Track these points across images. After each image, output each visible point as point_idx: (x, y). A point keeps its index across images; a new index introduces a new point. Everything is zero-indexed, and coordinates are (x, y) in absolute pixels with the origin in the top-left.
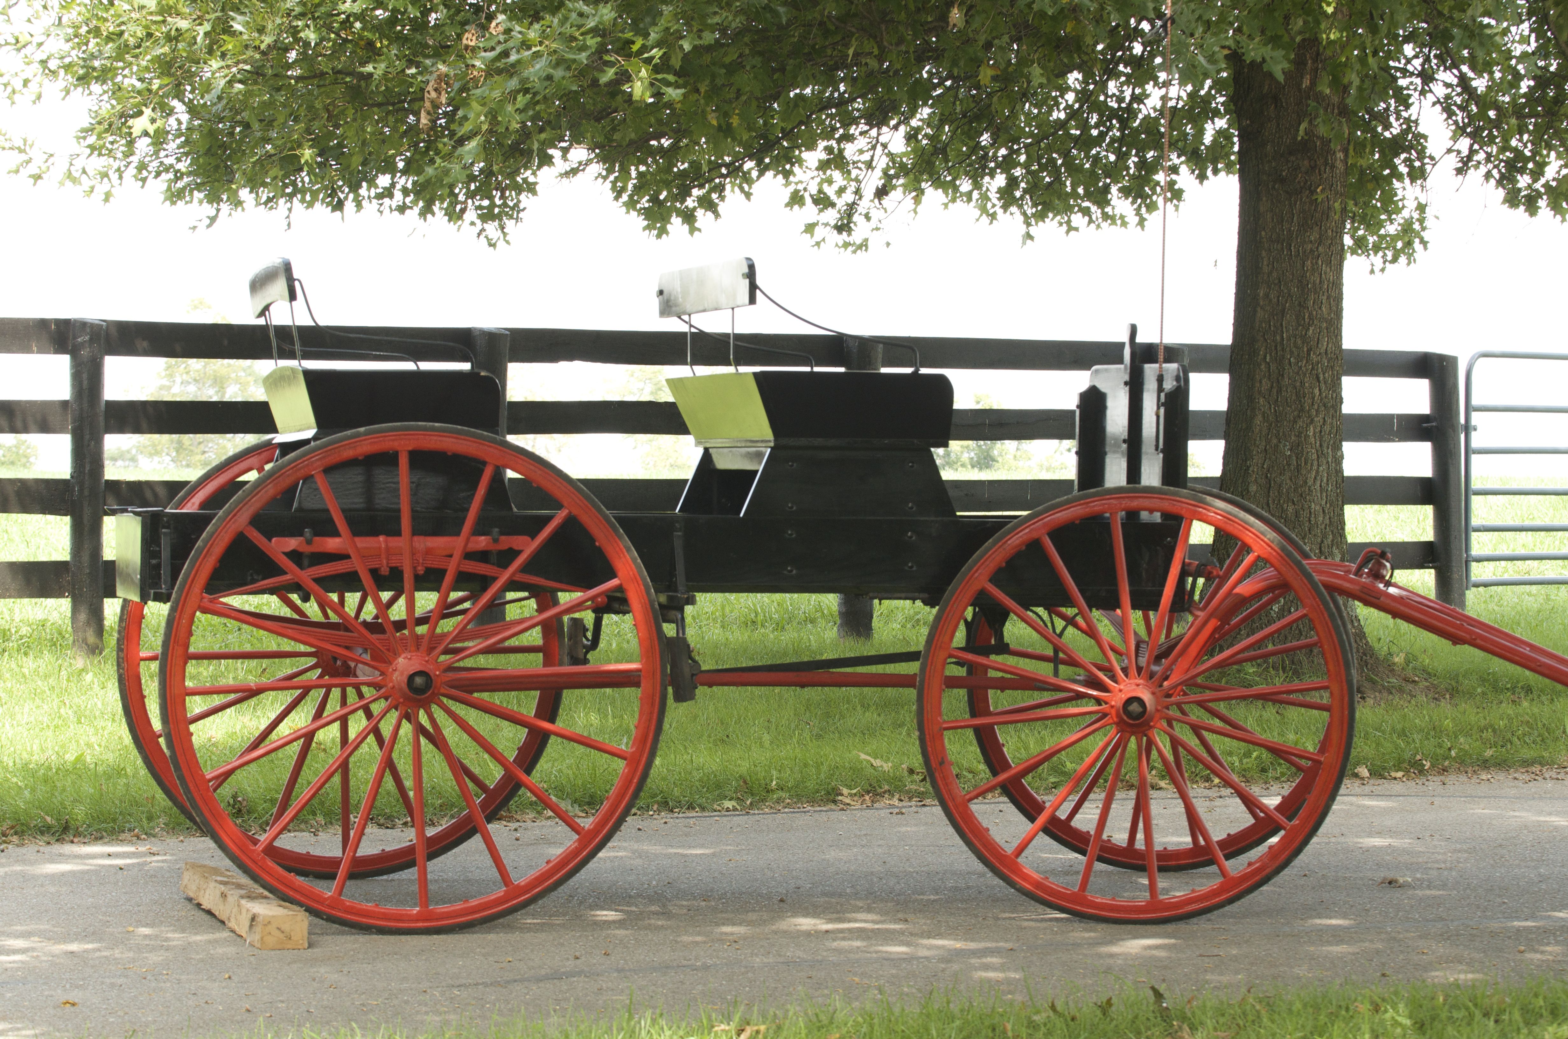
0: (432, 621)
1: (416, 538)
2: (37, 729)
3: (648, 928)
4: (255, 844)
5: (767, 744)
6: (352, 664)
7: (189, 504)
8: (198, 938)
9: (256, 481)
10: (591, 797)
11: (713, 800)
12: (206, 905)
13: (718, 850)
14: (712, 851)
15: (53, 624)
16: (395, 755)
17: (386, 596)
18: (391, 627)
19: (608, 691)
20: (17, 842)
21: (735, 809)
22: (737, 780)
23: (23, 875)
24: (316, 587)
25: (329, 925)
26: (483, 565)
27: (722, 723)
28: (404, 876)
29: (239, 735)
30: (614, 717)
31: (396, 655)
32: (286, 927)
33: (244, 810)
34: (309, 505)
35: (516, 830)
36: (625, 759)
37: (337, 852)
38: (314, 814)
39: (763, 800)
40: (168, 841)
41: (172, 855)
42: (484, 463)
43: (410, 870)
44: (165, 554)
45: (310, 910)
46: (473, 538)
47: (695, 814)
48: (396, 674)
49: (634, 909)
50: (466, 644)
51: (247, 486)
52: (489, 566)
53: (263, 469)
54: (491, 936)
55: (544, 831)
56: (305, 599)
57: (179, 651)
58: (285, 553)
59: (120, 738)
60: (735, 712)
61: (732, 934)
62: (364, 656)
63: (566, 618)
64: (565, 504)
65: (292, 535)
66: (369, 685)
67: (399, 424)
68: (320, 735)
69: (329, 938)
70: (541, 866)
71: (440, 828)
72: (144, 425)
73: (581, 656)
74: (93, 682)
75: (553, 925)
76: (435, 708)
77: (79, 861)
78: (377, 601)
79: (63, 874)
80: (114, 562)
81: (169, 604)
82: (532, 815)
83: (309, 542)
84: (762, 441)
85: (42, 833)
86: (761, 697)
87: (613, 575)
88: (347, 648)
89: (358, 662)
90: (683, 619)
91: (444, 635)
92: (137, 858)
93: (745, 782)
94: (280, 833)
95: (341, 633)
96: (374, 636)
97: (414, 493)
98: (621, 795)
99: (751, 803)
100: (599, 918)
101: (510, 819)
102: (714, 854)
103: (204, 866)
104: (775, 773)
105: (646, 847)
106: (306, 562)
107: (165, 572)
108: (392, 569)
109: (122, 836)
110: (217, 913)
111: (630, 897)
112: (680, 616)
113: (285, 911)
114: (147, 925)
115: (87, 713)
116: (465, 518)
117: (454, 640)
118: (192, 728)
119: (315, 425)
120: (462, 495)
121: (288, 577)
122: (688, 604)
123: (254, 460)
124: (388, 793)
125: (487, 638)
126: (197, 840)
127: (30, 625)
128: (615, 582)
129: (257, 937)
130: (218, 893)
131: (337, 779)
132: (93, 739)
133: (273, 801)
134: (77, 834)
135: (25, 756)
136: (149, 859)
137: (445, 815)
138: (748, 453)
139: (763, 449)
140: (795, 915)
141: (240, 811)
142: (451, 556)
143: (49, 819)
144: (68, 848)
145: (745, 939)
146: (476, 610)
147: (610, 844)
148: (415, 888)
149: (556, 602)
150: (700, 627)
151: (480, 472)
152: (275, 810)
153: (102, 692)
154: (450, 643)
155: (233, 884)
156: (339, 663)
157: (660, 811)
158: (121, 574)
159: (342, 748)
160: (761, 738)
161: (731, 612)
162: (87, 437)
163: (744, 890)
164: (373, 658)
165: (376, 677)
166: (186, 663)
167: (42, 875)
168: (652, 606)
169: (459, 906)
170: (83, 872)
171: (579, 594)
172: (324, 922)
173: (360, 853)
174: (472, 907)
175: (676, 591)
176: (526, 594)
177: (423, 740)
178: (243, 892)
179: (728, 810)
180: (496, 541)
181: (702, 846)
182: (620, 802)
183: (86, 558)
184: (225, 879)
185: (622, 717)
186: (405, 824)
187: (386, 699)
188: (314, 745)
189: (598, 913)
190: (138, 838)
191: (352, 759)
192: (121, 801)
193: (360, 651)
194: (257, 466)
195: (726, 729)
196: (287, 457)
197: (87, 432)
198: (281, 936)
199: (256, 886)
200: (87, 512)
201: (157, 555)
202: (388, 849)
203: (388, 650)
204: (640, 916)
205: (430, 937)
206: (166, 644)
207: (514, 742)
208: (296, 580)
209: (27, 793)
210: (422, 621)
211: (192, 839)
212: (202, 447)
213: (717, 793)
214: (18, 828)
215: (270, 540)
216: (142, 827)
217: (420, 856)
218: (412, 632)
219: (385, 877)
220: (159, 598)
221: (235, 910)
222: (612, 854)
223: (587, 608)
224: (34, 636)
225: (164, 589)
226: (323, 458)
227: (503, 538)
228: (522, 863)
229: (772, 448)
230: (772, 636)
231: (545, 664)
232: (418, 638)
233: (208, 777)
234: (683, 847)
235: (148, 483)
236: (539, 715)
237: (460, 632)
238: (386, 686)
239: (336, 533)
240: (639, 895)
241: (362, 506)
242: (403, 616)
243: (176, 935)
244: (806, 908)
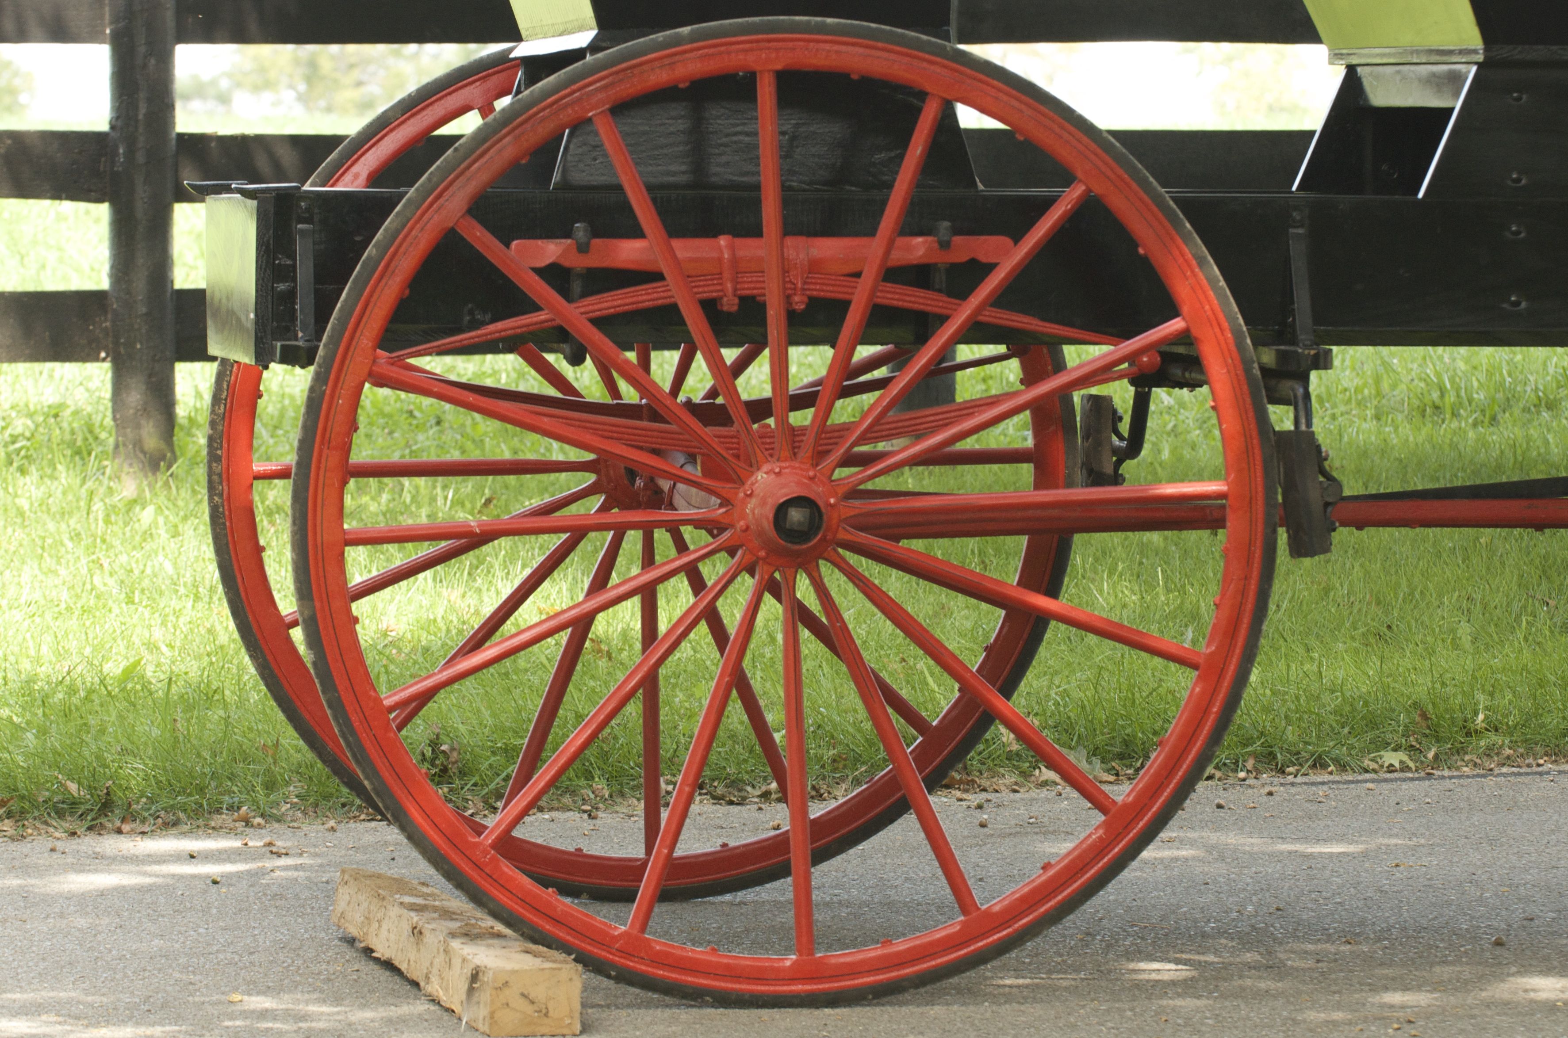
0: (822, 401)
1: (790, 241)
2: (48, 616)
3: (1240, 994)
4: (479, 834)
5: (1466, 640)
6: (665, 485)
7: (348, 177)
8: (368, 1014)
9: (479, 130)
10: (1126, 743)
11: (1362, 750)
12: (382, 952)
13: (1373, 846)
14: (1360, 848)
15: (76, 413)
16: (746, 663)
17: (730, 355)
18: (743, 412)
19: (1155, 537)
20: (11, 832)
21: (1405, 768)
22: (1408, 712)
23: (25, 896)
24: (596, 336)
25: (623, 988)
26: (921, 293)
27: (1378, 603)
28: (765, 896)
29: (441, 624)
30: (1168, 591)
31: (753, 466)
32: (539, 993)
33: (453, 770)
34: (580, 177)
35: (980, 807)
36: (1195, 666)
37: (635, 850)
38: (589, 776)
39: (1460, 751)
40: (305, 828)
41: (316, 855)
42: (922, 95)
43: (777, 884)
44: (304, 272)
45: (584, 960)
46: (901, 241)
47: (1327, 778)
48: (752, 503)
49: (1211, 958)
50: (881, 446)
51: (461, 141)
52: (930, 294)
53: (492, 109)
54: (936, 1010)
55: (1035, 810)
56: (576, 360)
57: (332, 459)
58: (535, 270)
59: (210, 631)
60: (1404, 582)
61: (1403, 1007)
62: (689, 468)
63: (1077, 397)
64: (1080, 174)
65: (550, 235)
66: (698, 524)
67: (757, 19)
68: (601, 625)
69: (623, 1013)
70: (1034, 876)
71: (833, 804)
72: (253, 27)
73: (1109, 469)
74: (156, 523)
75: (1055, 989)
76: (825, 569)
77: (133, 868)
78: (715, 363)
79: (102, 894)
80: (203, 292)
81: (312, 369)
82: (1011, 778)
83: (583, 249)
84: (1461, 52)
85: (61, 814)
86: (1453, 550)
87: (1172, 311)
88: (656, 452)
89: (677, 479)
90: (1307, 396)
91: (846, 428)
92: (246, 861)
93: (1424, 716)
94: (525, 812)
95: (645, 424)
96: (708, 430)
97: (786, 153)
98: (1187, 738)
99: (1436, 757)
100: (1145, 976)
101: (969, 785)
102: (1365, 855)
103: (379, 876)
104: (1482, 699)
105: (1231, 839)
106: (577, 287)
107: (304, 306)
108: (743, 299)
109: (216, 820)
110: (403, 967)
111: (1204, 935)
112: (1301, 391)
113: (537, 962)
114: (266, 991)
115: (146, 583)
116: (884, 203)
117: (863, 439)
118: (359, 608)
119: (593, 22)
120: (879, 157)
121: (542, 316)
122: (1317, 367)
123: (472, 92)
124: (733, 736)
125: (919, 437)
126: (361, 826)
127: (31, 415)
128: (1175, 325)
129: (483, 1012)
130: (406, 928)
131: (634, 710)
132: (158, 635)
133: (508, 752)
134: (129, 816)
135: (26, 665)
136: (269, 864)
137: (843, 779)
138: (1434, 75)
139: (1462, 68)
140: (1525, 970)
141: (444, 770)
142: (858, 275)
143: (73, 787)
144: (111, 844)
145: (1428, 1017)
146: (907, 378)
147: (1164, 835)
148: (788, 917)
149: (1059, 366)
150: (1334, 417)
151: (915, 113)
152: (513, 769)
153: (173, 545)
154: (856, 443)
155: (435, 909)
156: (639, 483)
157: (1259, 772)
158: (217, 312)
159: (644, 649)
160: (1453, 631)
161: (1394, 387)
162: (142, 49)
163: (1424, 923)
164: (706, 473)
165: (712, 507)
166: (345, 483)
167: (60, 895)
168: (1248, 371)
169: (874, 952)
170: (142, 890)
171: (1105, 349)
172: (610, 983)
173: (678, 853)
174: (898, 954)
175: (1294, 342)
176: (1002, 349)
177: (805, 634)
178: (454, 925)
179: (1391, 769)
180: (945, 245)
181: (1341, 838)
182: (1185, 751)
183: (140, 284)
184: (420, 901)
185: (1183, 591)
186: (766, 795)
187: (732, 553)
188: (587, 644)
189: (1143, 965)
190: (248, 823)
191: (662, 671)
192: (214, 755)
193: (681, 459)
194: (480, 102)
195: (1386, 613)
196: (540, 84)
197: (141, 40)
198: (529, 1009)
199: (479, 913)
200: (142, 194)
201: (287, 273)
202: (732, 844)
203: (737, 457)
204: (1223, 972)
205: (817, 1012)
206: (306, 446)
207: (974, 640)
208: (558, 322)
209: (30, 736)
210: (801, 401)
211: (352, 825)
212: (356, 74)
213: (1369, 736)
214: (14, 805)
215: (508, 246)
216: (255, 802)
217: (798, 854)
218: (783, 422)
219: (728, 897)
220: (291, 357)
221: (439, 960)
222: (1166, 853)
223: (1120, 377)
224: (38, 437)
225: (301, 341)
226: (612, 84)
227: (958, 239)
228: (994, 870)
229: (1480, 65)
230: (1471, 434)
231: (1038, 486)
232: (795, 433)
233: (387, 703)
234: (1306, 839)
235: (260, 140)
236: (1028, 580)
237: (877, 421)
238: (731, 526)
239: (637, 233)
240: (1221, 933)
241: (683, 179)
242: (767, 392)
243: (325, 1009)
244: (1547, 959)
